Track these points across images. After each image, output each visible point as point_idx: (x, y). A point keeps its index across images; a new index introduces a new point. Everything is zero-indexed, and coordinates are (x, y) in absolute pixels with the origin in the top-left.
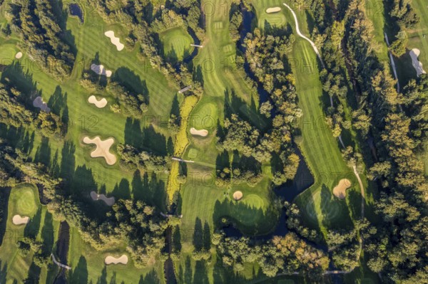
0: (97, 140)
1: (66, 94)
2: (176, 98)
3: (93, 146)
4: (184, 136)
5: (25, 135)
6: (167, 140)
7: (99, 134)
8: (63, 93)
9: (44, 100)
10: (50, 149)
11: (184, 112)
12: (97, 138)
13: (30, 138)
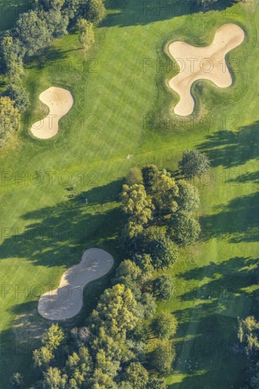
0: (179, 84)
1: (27, 216)
3: (198, 89)
5: (199, 302)
7: (160, 83)
8: (22, 227)
9: (51, 284)
10: (235, 203)
12: (172, 84)
13: (206, 280)
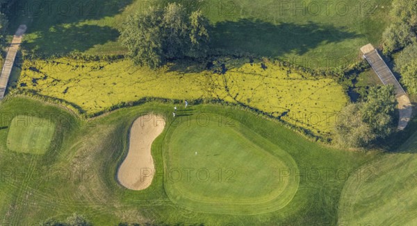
2: (332, 34)
4: (127, 94)
6: (107, 22)
11: (255, 82)
